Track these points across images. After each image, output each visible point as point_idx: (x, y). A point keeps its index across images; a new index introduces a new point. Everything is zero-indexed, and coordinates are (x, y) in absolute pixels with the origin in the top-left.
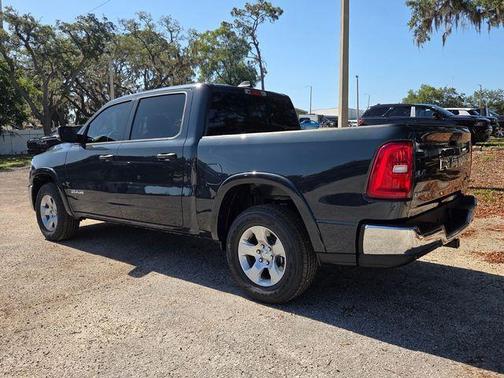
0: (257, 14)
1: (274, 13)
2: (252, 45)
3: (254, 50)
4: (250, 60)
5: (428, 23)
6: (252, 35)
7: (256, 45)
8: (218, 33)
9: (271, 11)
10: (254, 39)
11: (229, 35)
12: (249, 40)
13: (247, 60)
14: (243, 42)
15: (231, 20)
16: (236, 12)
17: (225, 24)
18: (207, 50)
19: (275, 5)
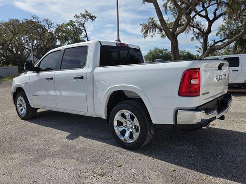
0: (85, 18)
1: (92, 18)
2: (83, 31)
3: (84, 33)
5: (147, 32)
6: (83, 26)
7: (85, 31)
8: (68, 24)
10: (84, 28)
11: (73, 26)
12: (82, 28)
15: (74, 19)
16: (76, 16)
17: (71, 21)
18: (63, 32)
19: (93, 15)
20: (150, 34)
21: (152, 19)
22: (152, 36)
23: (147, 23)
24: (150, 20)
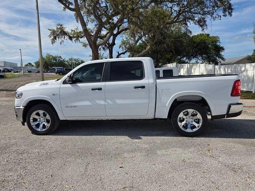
20: (58, 41)
21: (61, 25)
22: (61, 43)
23: (55, 29)
24: (59, 27)
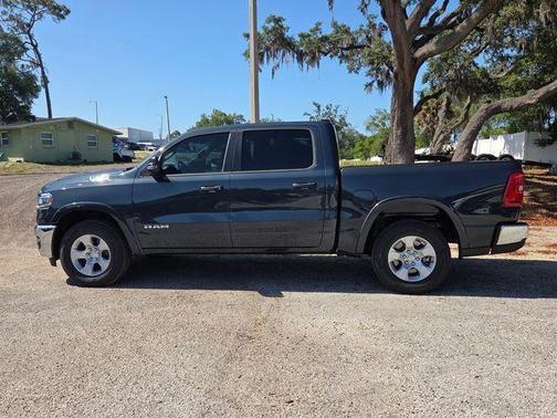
4: (25, 63)
9: (55, 8)
13: (22, 63)
14: (17, 41)
